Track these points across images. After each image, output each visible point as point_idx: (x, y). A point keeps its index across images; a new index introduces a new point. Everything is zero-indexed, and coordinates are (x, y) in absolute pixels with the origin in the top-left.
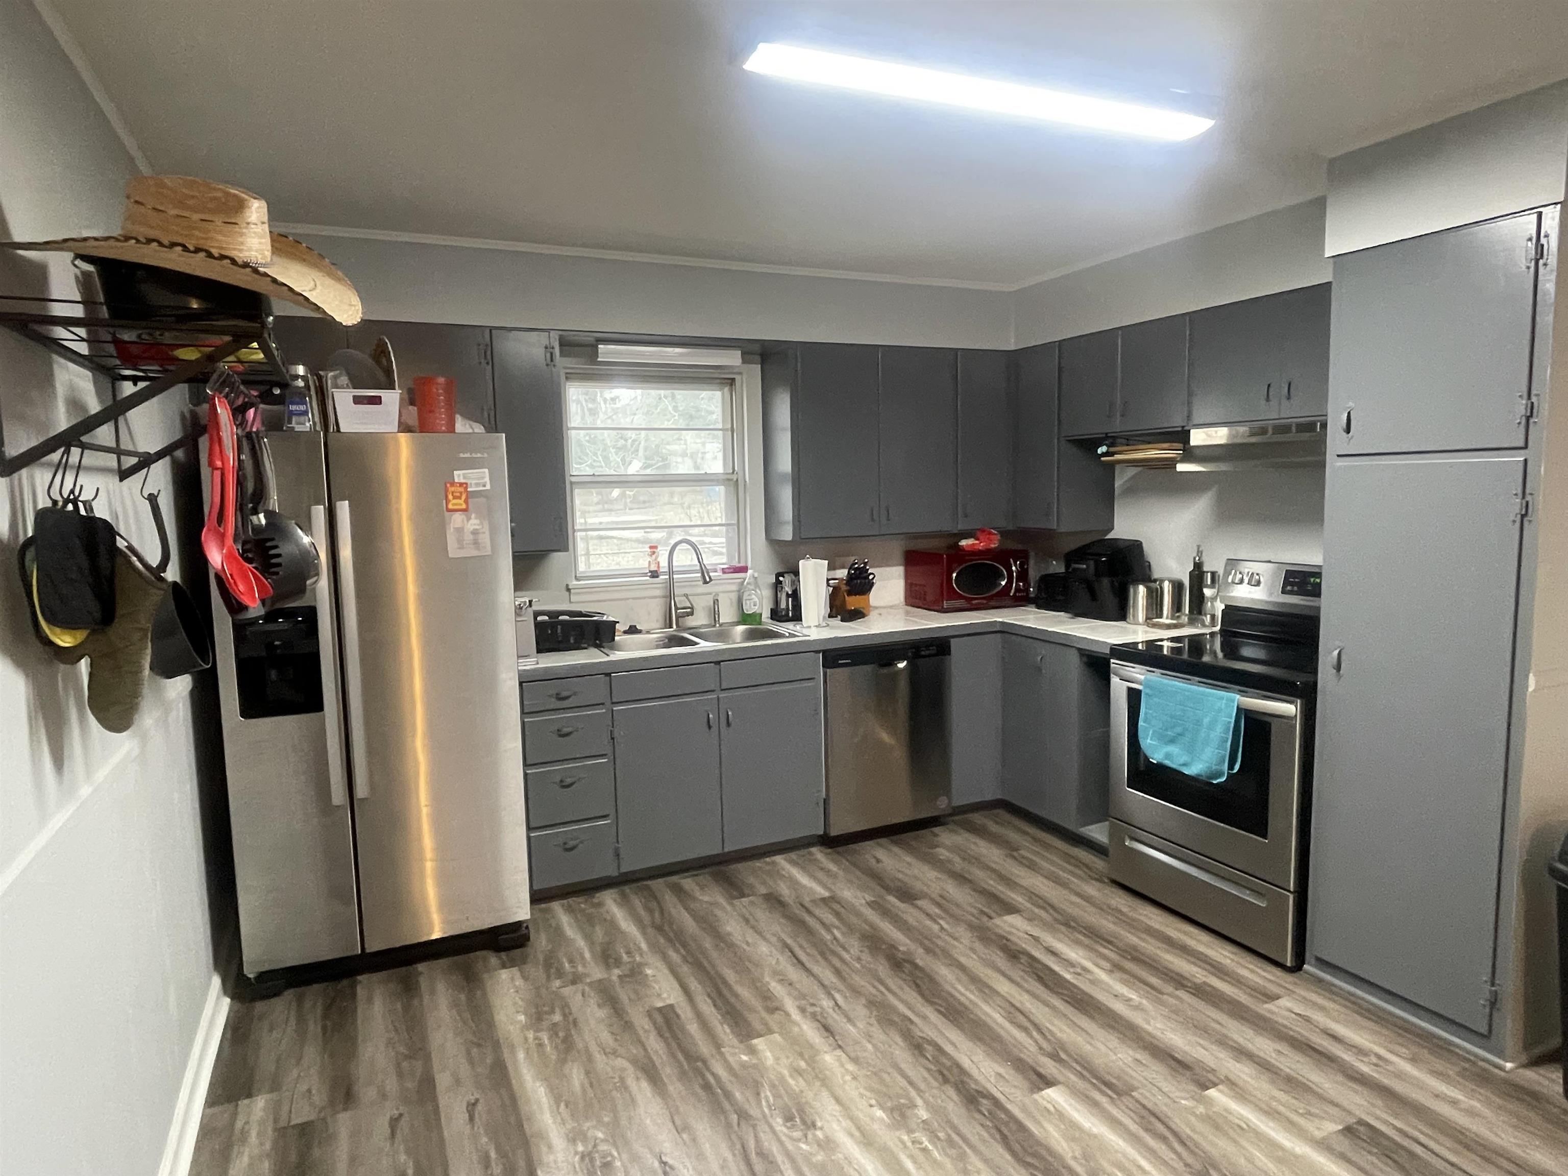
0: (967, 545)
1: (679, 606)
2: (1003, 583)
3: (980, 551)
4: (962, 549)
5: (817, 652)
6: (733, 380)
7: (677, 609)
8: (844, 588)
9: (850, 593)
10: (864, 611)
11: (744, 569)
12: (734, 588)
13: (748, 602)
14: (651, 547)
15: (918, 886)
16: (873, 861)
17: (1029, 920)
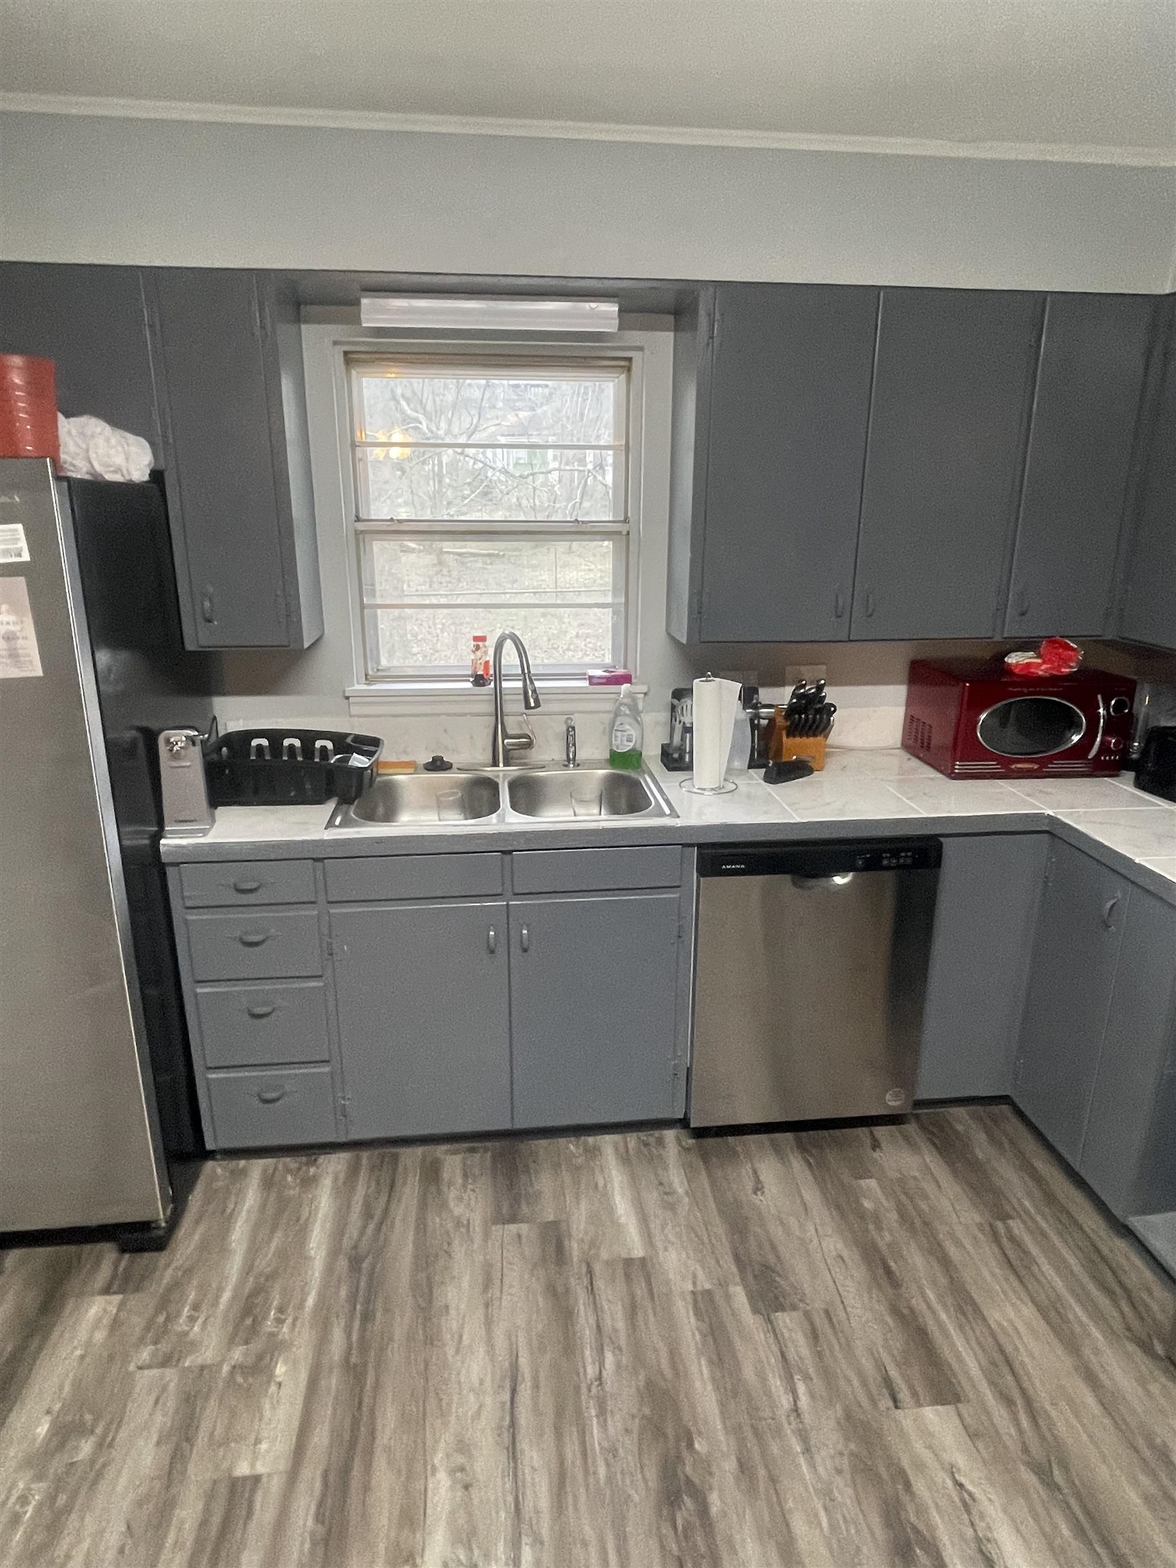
0: (1017, 664)
1: (510, 732)
2: (1076, 738)
3: (1040, 678)
4: (1008, 670)
5: (691, 845)
6: (630, 359)
7: (505, 736)
8: (781, 722)
9: (793, 731)
10: (812, 764)
11: (626, 679)
12: (609, 706)
13: (619, 734)
14: (476, 639)
15: (799, 1271)
16: (749, 1186)
17: (973, 1435)
